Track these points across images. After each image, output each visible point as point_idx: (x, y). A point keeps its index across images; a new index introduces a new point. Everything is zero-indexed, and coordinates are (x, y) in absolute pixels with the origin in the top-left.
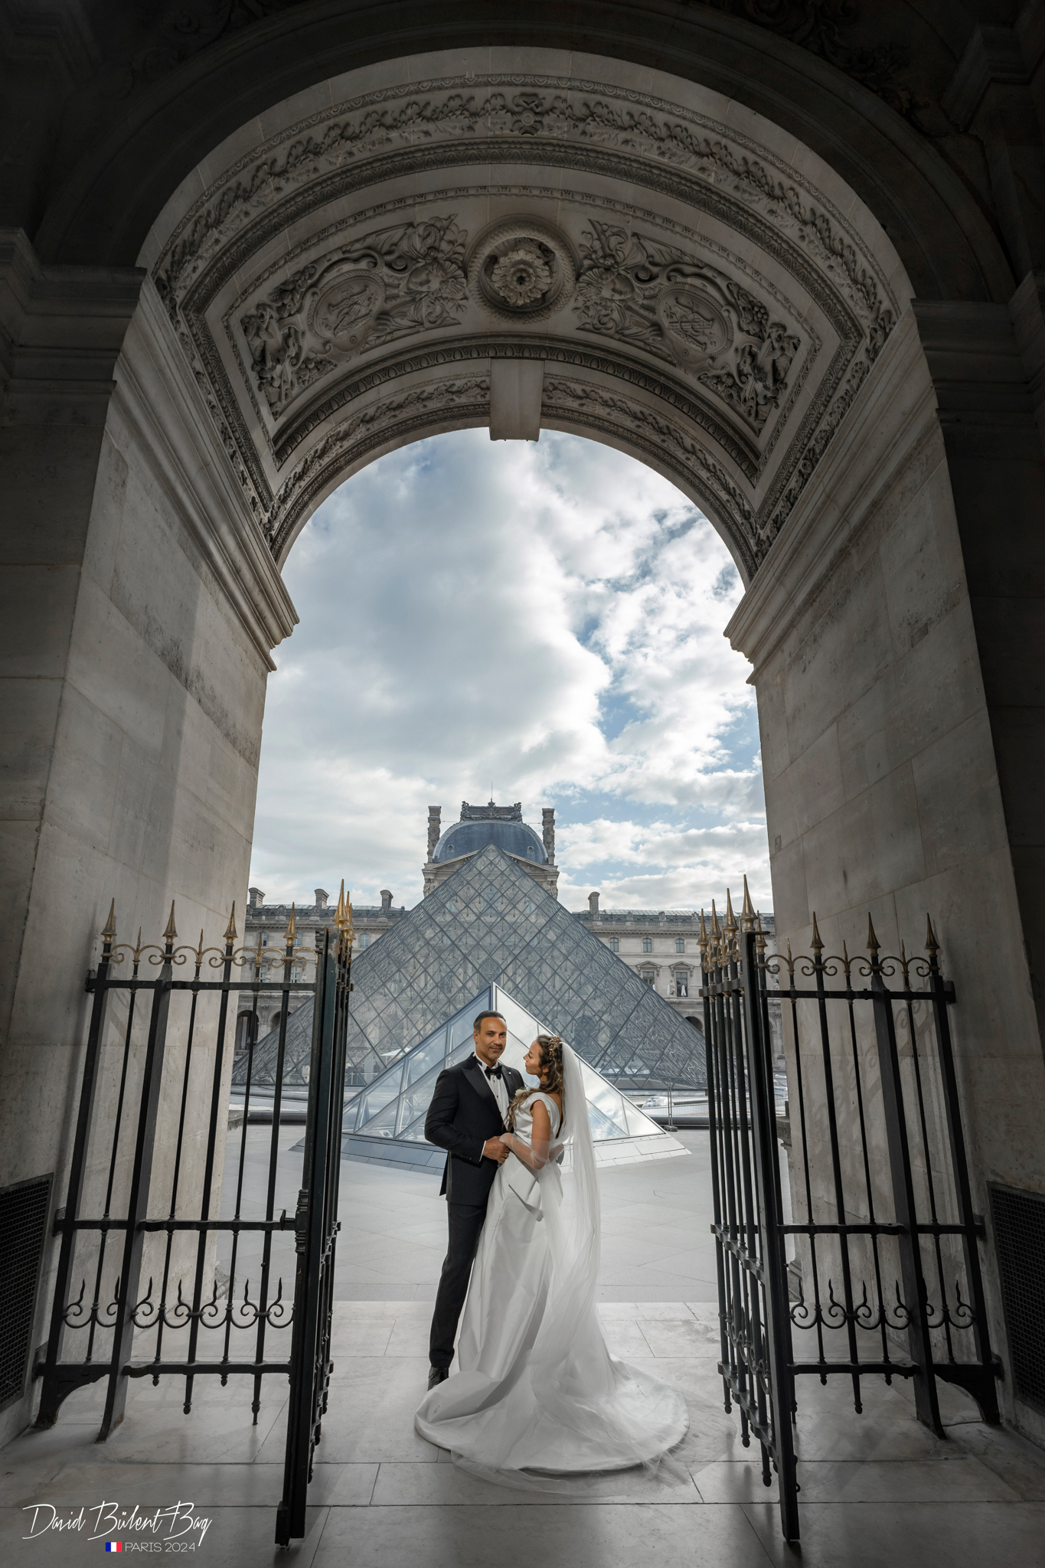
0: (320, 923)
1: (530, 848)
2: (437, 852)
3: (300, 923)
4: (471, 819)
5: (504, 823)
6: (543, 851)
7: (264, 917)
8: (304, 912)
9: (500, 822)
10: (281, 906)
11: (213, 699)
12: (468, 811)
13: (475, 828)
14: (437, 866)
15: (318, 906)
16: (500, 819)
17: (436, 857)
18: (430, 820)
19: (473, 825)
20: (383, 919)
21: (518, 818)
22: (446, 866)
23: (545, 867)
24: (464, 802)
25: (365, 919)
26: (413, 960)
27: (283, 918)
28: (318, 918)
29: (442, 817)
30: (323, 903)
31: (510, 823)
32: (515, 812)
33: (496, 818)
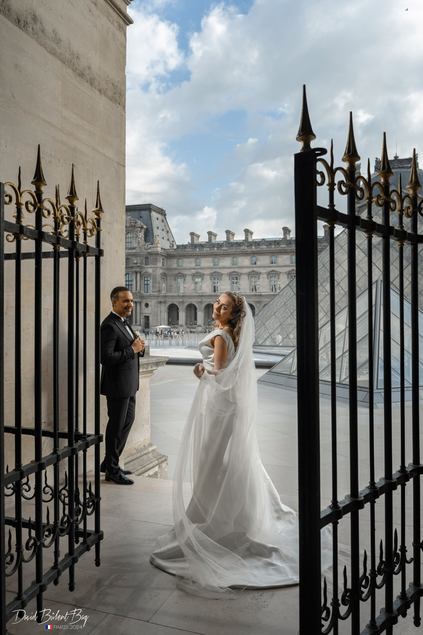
0: (287, 248)
3: (275, 249)
5: (405, 170)
7: (253, 247)
8: (276, 242)
9: (402, 170)
10: (263, 239)
11: (58, 41)
15: (285, 238)
16: (402, 168)
26: (339, 268)
27: (264, 247)
28: (285, 246)
30: (288, 236)
33: (399, 168)
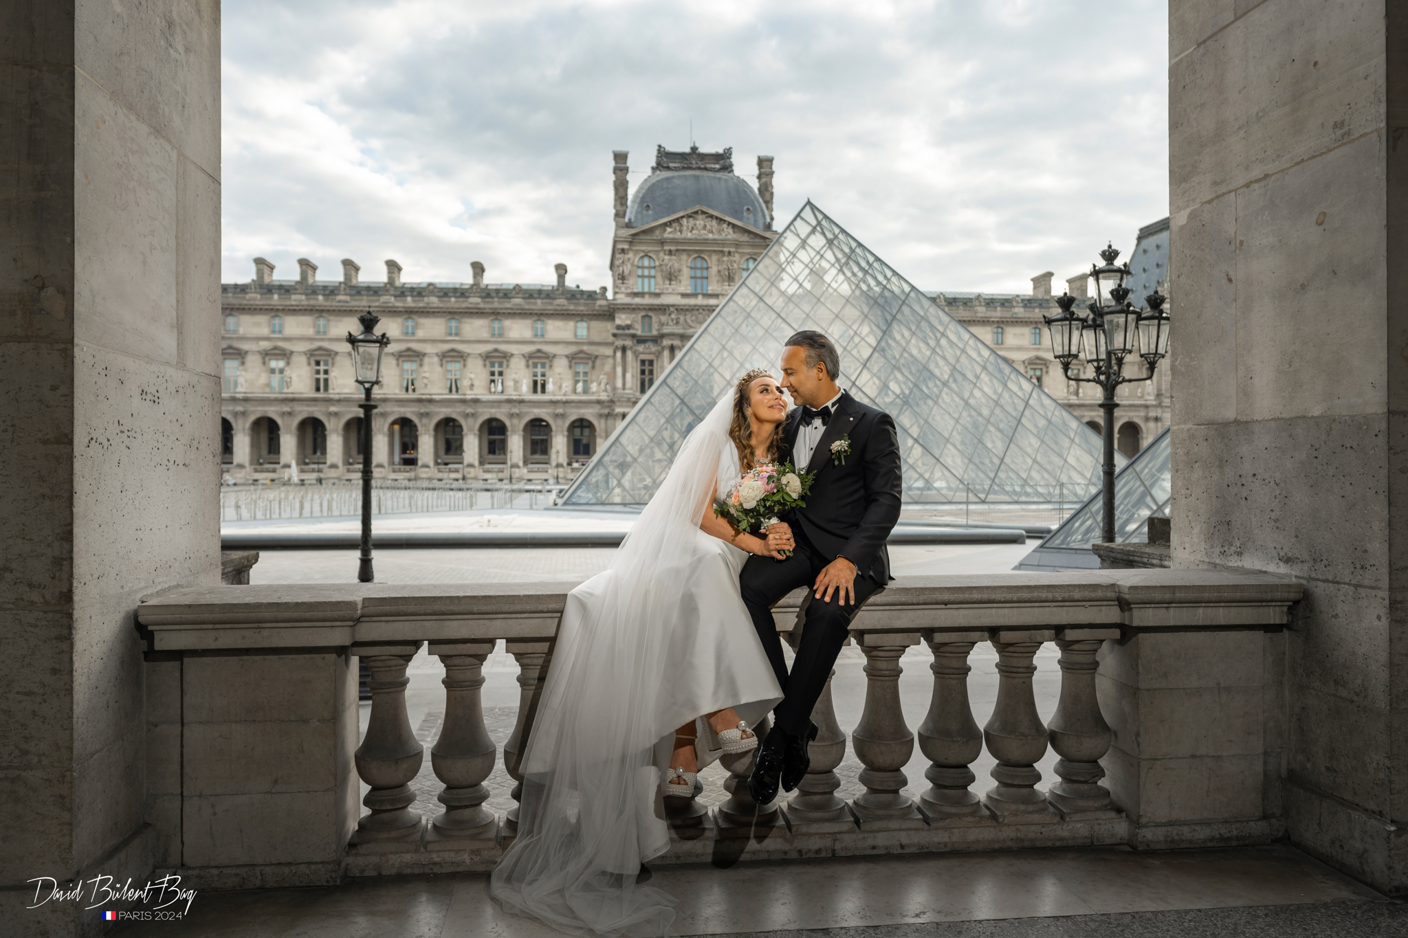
0: (482, 305)
1: (748, 209)
2: (631, 213)
3: (457, 305)
4: (668, 168)
5: (711, 174)
6: (762, 210)
7: (409, 298)
8: (459, 292)
9: (706, 173)
10: (430, 284)
12: (665, 159)
13: (676, 181)
14: (633, 231)
15: (476, 284)
16: (706, 169)
17: (630, 220)
18: (616, 170)
19: (673, 177)
20: (562, 301)
21: (728, 168)
22: (644, 232)
23: (767, 234)
24: (660, 146)
25: (539, 301)
27: (434, 299)
28: (479, 300)
29: (630, 163)
30: (480, 280)
31: (719, 175)
32: (723, 161)
33: (699, 168)
